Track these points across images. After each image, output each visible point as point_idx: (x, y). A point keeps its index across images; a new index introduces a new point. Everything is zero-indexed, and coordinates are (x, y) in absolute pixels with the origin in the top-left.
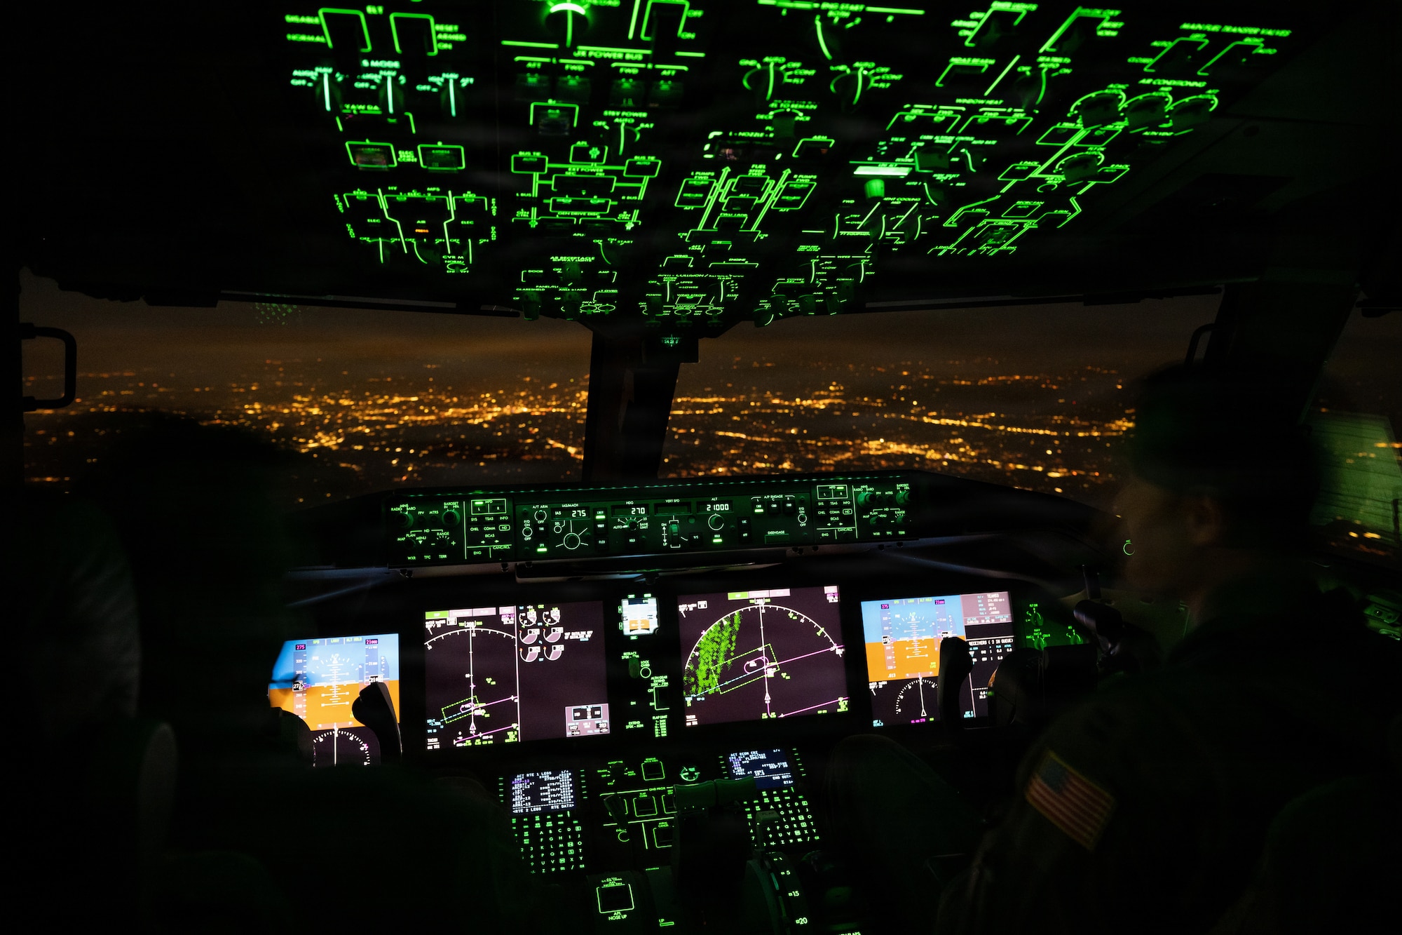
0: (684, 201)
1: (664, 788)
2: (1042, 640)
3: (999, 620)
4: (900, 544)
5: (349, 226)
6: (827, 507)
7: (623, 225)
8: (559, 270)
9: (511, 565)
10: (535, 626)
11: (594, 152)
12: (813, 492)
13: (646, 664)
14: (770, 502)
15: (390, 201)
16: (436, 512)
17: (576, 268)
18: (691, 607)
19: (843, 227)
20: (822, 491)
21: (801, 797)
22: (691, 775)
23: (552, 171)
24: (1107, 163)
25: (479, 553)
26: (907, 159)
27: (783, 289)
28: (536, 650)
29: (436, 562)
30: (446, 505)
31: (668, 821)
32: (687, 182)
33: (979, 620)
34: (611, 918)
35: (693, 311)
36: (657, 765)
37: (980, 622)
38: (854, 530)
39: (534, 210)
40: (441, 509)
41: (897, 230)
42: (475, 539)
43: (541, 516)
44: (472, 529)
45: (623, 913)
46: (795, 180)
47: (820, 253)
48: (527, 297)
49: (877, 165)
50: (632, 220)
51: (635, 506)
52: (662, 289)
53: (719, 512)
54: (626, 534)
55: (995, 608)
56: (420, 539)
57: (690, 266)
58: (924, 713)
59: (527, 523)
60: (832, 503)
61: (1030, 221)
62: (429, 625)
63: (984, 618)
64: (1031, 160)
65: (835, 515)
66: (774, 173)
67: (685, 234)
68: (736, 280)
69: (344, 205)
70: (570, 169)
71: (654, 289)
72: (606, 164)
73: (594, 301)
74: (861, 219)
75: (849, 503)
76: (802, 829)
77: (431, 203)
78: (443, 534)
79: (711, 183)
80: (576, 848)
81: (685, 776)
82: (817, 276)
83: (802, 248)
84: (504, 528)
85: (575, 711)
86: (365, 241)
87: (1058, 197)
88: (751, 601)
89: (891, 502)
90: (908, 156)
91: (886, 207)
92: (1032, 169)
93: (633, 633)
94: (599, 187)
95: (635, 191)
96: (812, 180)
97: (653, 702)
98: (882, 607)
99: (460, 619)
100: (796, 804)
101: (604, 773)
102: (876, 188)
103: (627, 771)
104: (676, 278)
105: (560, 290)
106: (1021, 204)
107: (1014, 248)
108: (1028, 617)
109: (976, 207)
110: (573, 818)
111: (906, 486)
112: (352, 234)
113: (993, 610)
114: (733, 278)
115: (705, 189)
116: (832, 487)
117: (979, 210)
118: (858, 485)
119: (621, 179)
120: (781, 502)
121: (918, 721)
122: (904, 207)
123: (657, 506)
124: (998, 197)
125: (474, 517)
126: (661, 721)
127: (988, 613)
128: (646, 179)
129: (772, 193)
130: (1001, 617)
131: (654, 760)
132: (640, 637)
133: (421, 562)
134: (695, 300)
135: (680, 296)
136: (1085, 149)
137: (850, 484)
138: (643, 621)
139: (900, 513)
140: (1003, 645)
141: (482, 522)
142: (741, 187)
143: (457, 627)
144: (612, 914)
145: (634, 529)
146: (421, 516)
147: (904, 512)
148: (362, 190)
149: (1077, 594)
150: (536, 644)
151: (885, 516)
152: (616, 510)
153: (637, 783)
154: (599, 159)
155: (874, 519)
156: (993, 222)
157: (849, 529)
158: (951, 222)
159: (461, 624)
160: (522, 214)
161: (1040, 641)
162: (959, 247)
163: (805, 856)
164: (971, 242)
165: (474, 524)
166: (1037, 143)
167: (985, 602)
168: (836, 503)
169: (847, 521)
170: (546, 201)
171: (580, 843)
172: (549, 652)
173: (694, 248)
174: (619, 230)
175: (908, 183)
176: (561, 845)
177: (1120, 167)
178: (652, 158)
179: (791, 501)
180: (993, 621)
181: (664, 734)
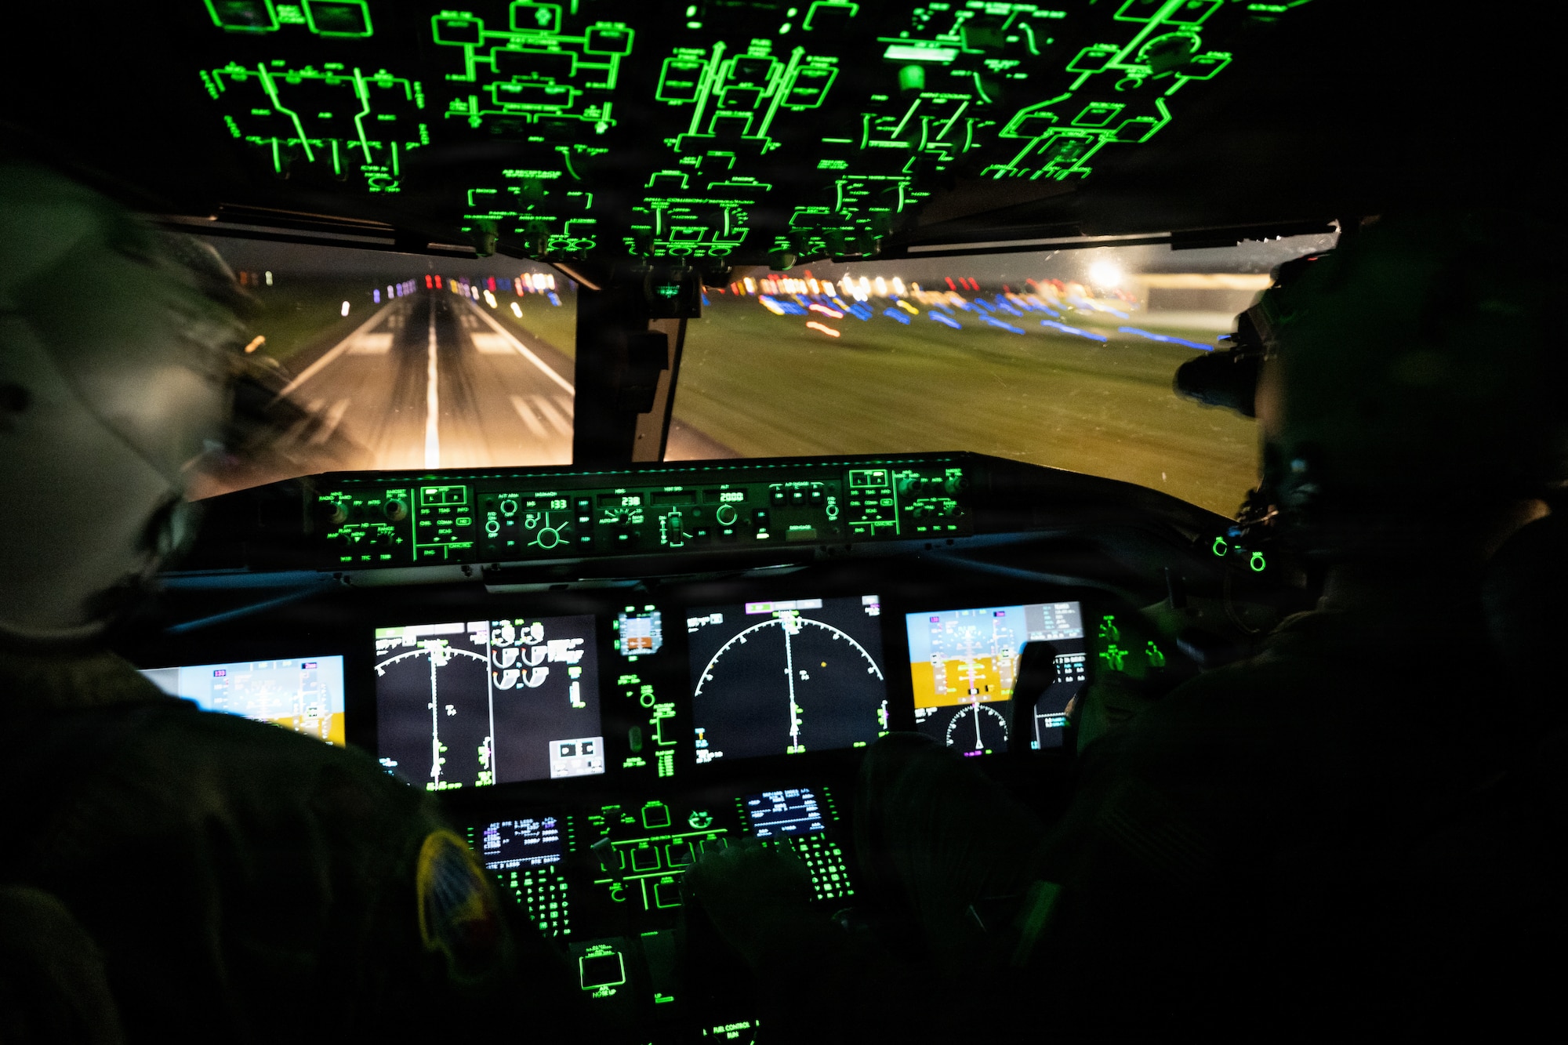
0: (668, 92)
1: (669, 837)
2: (1119, 658)
3: (1068, 635)
4: (950, 542)
5: (228, 119)
6: (862, 496)
7: (591, 125)
8: (516, 190)
9: (476, 568)
10: (512, 646)
11: (543, 16)
12: (845, 478)
13: (647, 690)
14: (792, 490)
15: (280, 83)
16: (377, 502)
17: (537, 186)
18: (704, 621)
19: (875, 135)
20: (856, 477)
21: (832, 845)
22: (702, 821)
23: (490, 42)
24: (1203, 50)
25: (432, 552)
26: (951, 37)
27: (803, 220)
28: (516, 673)
29: (377, 564)
30: (389, 493)
31: (673, 876)
32: (670, 63)
33: (1045, 634)
34: (595, 995)
35: (694, 250)
36: (662, 809)
37: (1046, 637)
38: (895, 524)
39: (473, 100)
40: (383, 499)
41: (942, 141)
42: (426, 535)
43: (509, 508)
44: (423, 523)
45: (611, 988)
46: (808, 64)
47: (846, 172)
48: (479, 226)
49: (912, 45)
50: (603, 119)
51: (627, 495)
52: (650, 219)
53: (730, 503)
54: (616, 529)
55: (1064, 621)
56: (357, 537)
57: (684, 186)
58: (979, 745)
59: (492, 517)
60: (869, 492)
61: (1107, 132)
62: (379, 645)
63: (1050, 633)
64: (1108, 42)
65: (872, 507)
66: (782, 51)
67: (673, 141)
68: (744, 208)
69: (217, 88)
70: (512, 40)
71: (641, 219)
72: (563, 32)
73: (566, 234)
74: (896, 124)
75: (888, 491)
76: (833, 883)
77: (334, 88)
78: (385, 529)
79: (701, 66)
80: (560, 909)
81: (695, 823)
82: (844, 205)
83: (824, 164)
84: (463, 522)
85: (563, 747)
86: (253, 143)
87: (1140, 98)
88: (775, 615)
89: (940, 490)
90: (952, 32)
91: (927, 107)
92: (1109, 56)
93: (630, 653)
94: (556, 67)
95: (602, 76)
96: (832, 65)
97: (656, 734)
98: (932, 620)
99: (420, 638)
100: (827, 853)
101: (597, 820)
102: (913, 77)
103: (624, 818)
104: (667, 204)
105: (521, 218)
106: (1098, 107)
107: (1088, 170)
108: (1102, 631)
109: (1039, 110)
110: (557, 874)
111: (958, 472)
112: (236, 132)
113: (1062, 624)
114: (741, 206)
115: (694, 75)
116: (868, 472)
117: (1044, 115)
118: (899, 470)
119: (583, 58)
120: (806, 492)
121: (972, 754)
122: (951, 107)
123: (654, 494)
124: (1067, 96)
125: (425, 508)
126: (666, 757)
127: (1056, 626)
128: (616, 57)
129: (781, 83)
130: (1071, 631)
131: (658, 804)
132: (640, 657)
133: (357, 564)
134: (694, 236)
135: (675, 229)
136: (1175, 28)
137: (889, 468)
138: (644, 639)
139: (950, 504)
140: (1072, 664)
141: (434, 515)
142: (740, 75)
143: (415, 648)
144: (597, 990)
145: (624, 525)
146: (358, 507)
147: (954, 503)
148: (238, 64)
149: (1159, 604)
150: (513, 667)
151: (931, 507)
152: (604, 501)
153: (637, 831)
154: (550, 26)
155: (918, 511)
156: (1060, 133)
157: (889, 523)
158: (1009, 131)
159: (420, 644)
160: (457, 106)
161: (1115, 659)
162: (1019, 166)
163: (835, 915)
164: (1035, 161)
165: (425, 517)
166: (1117, 17)
167: (1052, 613)
168: (873, 492)
169: (887, 513)
170: (486, 88)
171: (565, 904)
172: (529, 677)
173: (687, 160)
174: (586, 131)
175: (955, 73)
176: (542, 907)
177: (1219, 55)
178: (621, 26)
179: (819, 489)
180: (1061, 637)
181: (670, 772)
